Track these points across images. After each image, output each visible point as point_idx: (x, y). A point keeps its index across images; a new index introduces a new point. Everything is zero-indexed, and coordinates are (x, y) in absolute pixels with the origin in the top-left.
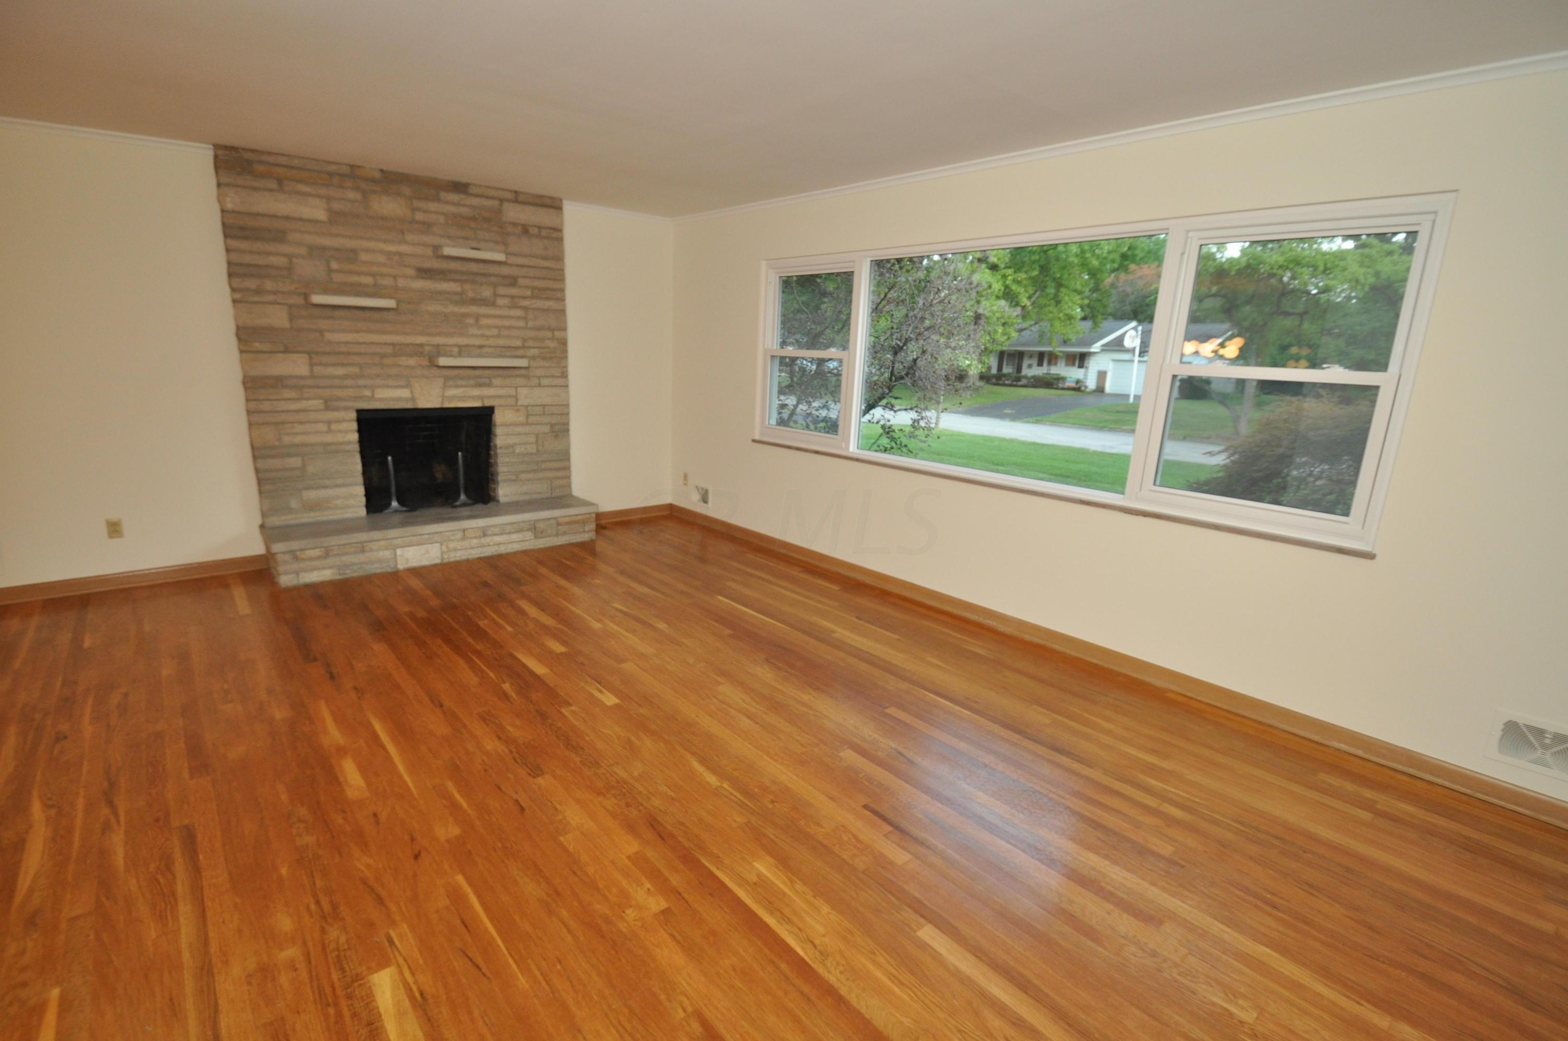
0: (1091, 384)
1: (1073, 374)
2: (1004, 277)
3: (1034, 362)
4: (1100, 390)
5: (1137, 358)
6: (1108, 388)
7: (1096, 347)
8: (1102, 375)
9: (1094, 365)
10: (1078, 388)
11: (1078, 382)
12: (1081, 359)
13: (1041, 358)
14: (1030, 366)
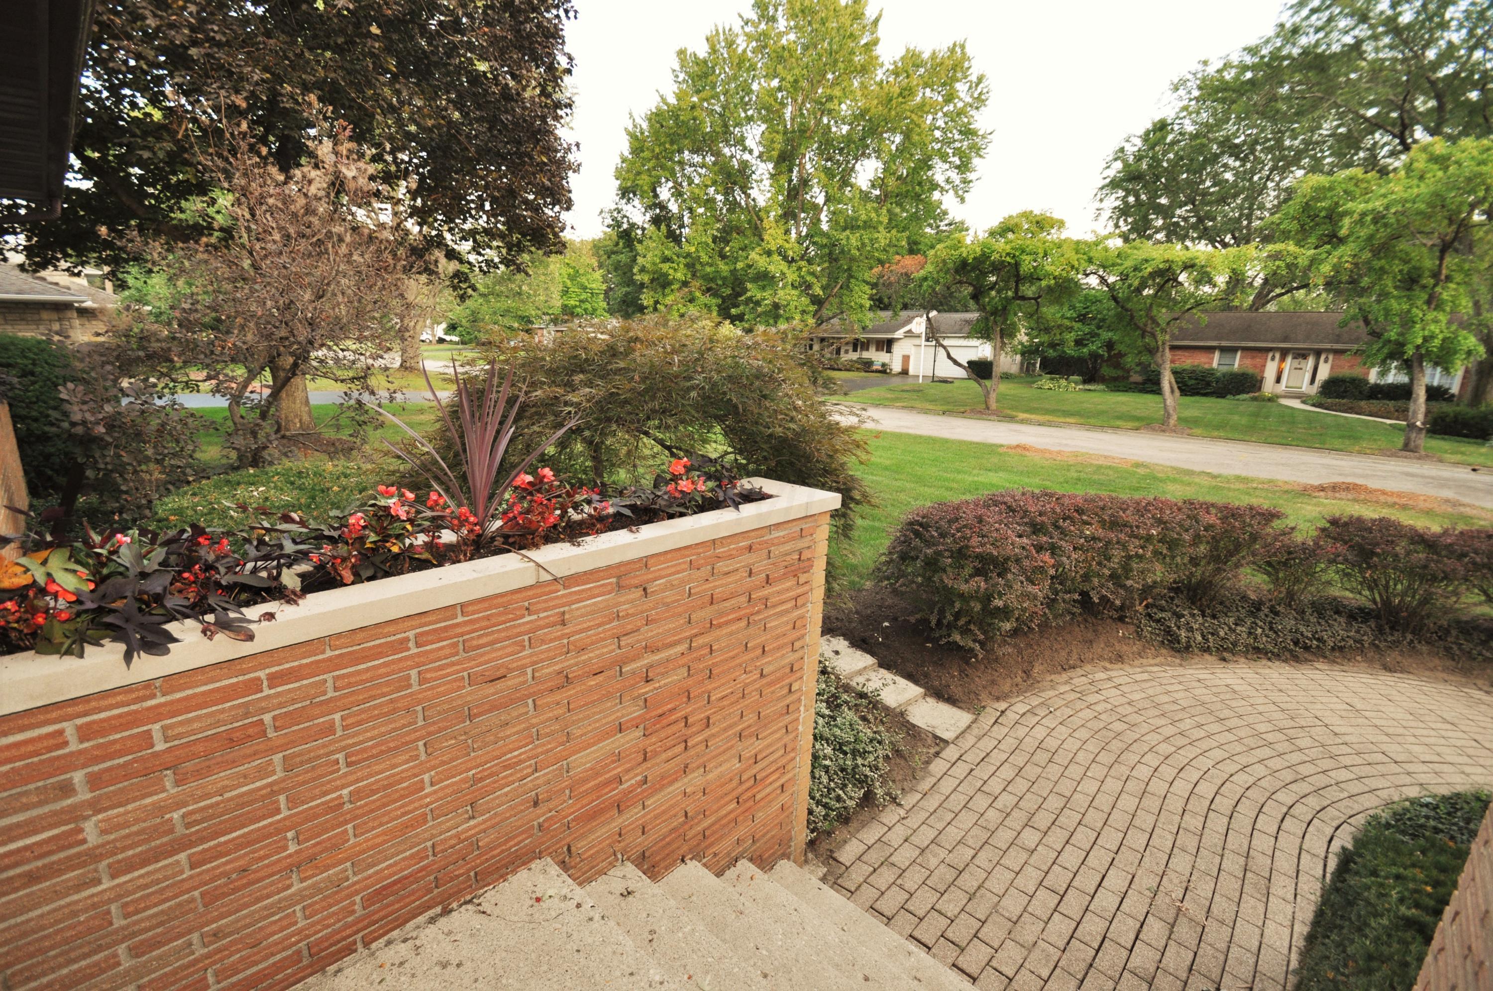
0: (897, 367)
1: (878, 357)
2: (799, 269)
3: (850, 348)
4: (905, 372)
5: (923, 343)
6: (911, 372)
7: (899, 334)
8: (906, 359)
9: (899, 350)
10: (884, 370)
11: (884, 365)
12: (887, 345)
13: (857, 345)
14: (847, 352)
